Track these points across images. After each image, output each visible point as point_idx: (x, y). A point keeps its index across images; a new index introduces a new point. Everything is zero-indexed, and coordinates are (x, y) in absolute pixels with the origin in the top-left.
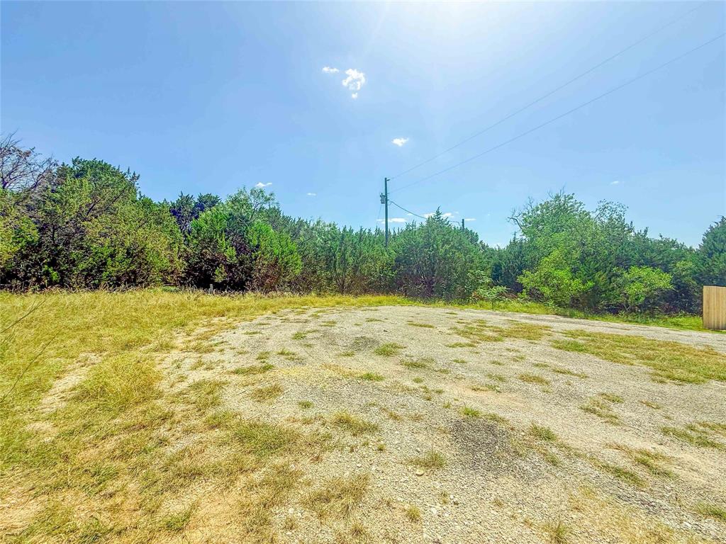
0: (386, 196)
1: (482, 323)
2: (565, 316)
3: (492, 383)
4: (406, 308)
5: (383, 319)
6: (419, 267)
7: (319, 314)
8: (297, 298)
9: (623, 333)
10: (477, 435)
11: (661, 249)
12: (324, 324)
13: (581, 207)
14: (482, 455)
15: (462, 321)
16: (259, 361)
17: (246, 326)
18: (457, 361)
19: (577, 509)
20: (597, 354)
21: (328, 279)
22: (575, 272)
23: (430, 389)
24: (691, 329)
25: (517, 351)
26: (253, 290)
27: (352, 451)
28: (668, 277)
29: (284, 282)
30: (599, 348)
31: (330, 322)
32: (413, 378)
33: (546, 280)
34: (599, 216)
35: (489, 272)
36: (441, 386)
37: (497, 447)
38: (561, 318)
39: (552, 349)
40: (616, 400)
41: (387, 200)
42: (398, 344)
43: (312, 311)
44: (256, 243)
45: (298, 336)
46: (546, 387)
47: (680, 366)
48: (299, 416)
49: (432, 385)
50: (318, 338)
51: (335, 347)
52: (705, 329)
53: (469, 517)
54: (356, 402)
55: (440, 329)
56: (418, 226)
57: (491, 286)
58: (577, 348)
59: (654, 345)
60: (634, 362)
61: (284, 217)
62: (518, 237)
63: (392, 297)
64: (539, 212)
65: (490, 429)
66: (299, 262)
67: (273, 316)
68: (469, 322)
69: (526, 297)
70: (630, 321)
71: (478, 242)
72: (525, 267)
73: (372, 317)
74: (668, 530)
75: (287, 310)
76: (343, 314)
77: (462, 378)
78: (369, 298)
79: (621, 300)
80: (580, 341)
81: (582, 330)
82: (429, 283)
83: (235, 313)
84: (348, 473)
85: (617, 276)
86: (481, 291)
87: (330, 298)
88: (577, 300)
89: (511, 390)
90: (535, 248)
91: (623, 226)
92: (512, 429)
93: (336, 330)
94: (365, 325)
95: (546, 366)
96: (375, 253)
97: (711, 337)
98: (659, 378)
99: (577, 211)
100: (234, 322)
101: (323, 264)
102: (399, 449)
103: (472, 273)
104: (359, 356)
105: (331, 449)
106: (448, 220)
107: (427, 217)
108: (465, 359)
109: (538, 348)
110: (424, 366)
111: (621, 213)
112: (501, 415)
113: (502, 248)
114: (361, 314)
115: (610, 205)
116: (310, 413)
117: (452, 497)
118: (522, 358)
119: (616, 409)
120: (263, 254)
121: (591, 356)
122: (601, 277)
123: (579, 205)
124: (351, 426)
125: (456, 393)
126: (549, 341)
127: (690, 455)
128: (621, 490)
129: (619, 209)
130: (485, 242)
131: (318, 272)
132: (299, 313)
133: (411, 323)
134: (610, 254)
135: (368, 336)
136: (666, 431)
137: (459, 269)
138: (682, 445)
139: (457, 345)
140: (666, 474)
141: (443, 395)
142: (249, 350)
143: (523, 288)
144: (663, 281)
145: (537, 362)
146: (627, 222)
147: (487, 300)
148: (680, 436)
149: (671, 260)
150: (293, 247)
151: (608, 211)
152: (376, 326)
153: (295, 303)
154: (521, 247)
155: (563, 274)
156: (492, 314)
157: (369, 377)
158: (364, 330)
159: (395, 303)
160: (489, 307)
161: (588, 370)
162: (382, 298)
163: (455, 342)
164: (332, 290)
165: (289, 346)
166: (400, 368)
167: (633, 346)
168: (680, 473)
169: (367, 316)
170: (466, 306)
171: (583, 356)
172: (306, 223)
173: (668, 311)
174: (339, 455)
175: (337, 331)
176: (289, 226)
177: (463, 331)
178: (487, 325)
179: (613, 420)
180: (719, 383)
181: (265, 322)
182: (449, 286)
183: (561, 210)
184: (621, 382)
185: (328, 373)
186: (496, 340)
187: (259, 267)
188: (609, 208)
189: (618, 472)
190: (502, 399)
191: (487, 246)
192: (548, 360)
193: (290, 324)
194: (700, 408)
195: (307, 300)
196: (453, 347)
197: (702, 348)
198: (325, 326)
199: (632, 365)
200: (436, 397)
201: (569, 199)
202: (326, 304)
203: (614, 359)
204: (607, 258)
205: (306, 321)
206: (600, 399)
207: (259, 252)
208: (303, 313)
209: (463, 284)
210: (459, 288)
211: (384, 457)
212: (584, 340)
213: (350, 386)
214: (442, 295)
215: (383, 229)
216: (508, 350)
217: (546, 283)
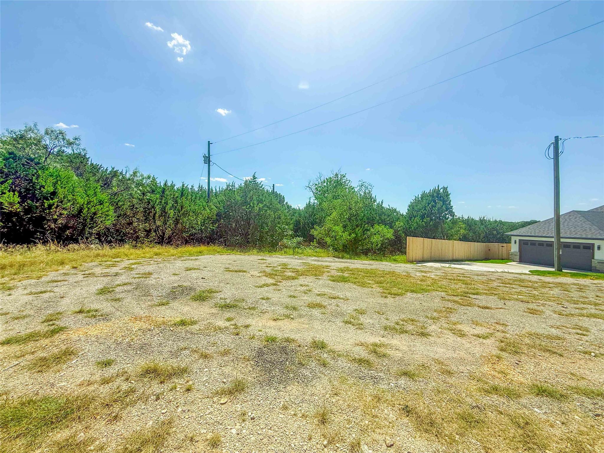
0: (209, 157)
1: (285, 266)
2: (339, 258)
3: (288, 312)
4: (225, 257)
5: (201, 268)
6: (237, 222)
7: (133, 266)
8: (107, 250)
9: (369, 267)
10: (274, 357)
11: (389, 214)
12: (137, 276)
13: (350, 183)
14: (276, 372)
15: (270, 265)
16: (46, 324)
17: (30, 285)
18: (263, 299)
19: (336, 394)
20: (355, 283)
21: (146, 231)
22: (345, 227)
23: (239, 325)
24: (401, 262)
25: (308, 286)
26: (45, 243)
27: (158, 399)
28: (392, 231)
29: (91, 234)
30: (356, 278)
31: (145, 274)
32: (225, 318)
33: (328, 233)
34: (359, 190)
35: (291, 226)
36: (249, 321)
37: (288, 363)
38: (337, 260)
39: (329, 282)
40: (362, 312)
41: (209, 161)
42: (214, 289)
43: (126, 263)
44: (51, 189)
45: (102, 292)
46: (323, 310)
47: (395, 286)
48: (97, 377)
49: (241, 321)
50: (129, 291)
51: (149, 298)
52: (407, 262)
53: (262, 427)
54: (167, 349)
55: (252, 273)
56: (237, 186)
57: (293, 236)
58: (344, 280)
59: (384, 274)
60: (374, 286)
61: (92, 164)
62: (312, 201)
63: (212, 247)
64: (325, 184)
65: (284, 350)
66: (111, 213)
67: (73, 271)
68: (275, 265)
69: (316, 245)
70: (373, 259)
71: (285, 203)
72: (316, 223)
73: (191, 266)
74: (383, 392)
75: (93, 264)
76: (161, 265)
77: (266, 312)
78: (189, 248)
79: (369, 246)
80: (346, 275)
81: (348, 267)
82: (246, 234)
83: (13, 271)
84: (151, 423)
85: (367, 230)
86: (285, 241)
87: (147, 249)
88: (346, 246)
89: (301, 316)
90: (322, 210)
91: (371, 198)
92: (299, 346)
93: (151, 281)
94: (184, 273)
95: (324, 295)
96: (196, 208)
97: (409, 267)
98: (384, 295)
99: (348, 185)
100: (11, 282)
101: (140, 216)
102: (206, 384)
103: (279, 227)
104: (175, 304)
105: (133, 403)
106: (262, 184)
107: (245, 180)
108: (270, 296)
109: (321, 282)
110: (235, 306)
111: (370, 190)
112: (292, 337)
113: (301, 208)
114: (179, 264)
115: (365, 184)
116: (111, 371)
117: (250, 414)
118: (310, 291)
119: (363, 319)
120: (62, 202)
121: (352, 284)
122: (359, 230)
123: (348, 181)
124: (159, 375)
125: (260, 325)
126: (328, 276)
127: (396, 341)
128: (361, 373)
129: (369, 187)
130: (290, 203)
131: (135, 224)
132: (108, 267)
133: (228, 270)
134: (364, 216)
135: (185, 284)
136: (385, 329)
137: (270, 224)
138: (392, 335)
139: (264, 285)
140: (384, 355)
141: (250, 328)
142: (32, 312)
143: (314, 238)
144: (389, 234)
145: (319, 293)
146: (373, 196)
147: (290, 248)
148: (392, 330)
149: (393, 221)
150: (104, 196)
151: (364, 188)
152: (194, 274)
153: (104, 256)
154: (314, 208)
155: (338, 229)
156: (292, 258)
157: (183, 323)
158: (182, 279)
159: (215, 252)
160: (291, 253)
161: (349, 295)
162: (203, 248)
163: (263, 283)
164: (151, 241)
165: (92, 302)
166: (214, 311)
167: (374, 275)
168: (390, 353)
169: (186, 266)
170: (274, 253)
171: (347, 285)
172: (121, 173)
173: (392, 253)
174: (143, 407)
175: (153, 282)
176: (99, 175)
177: (269, 274)
178: (288, 267)
179: (360, 327)
180: (411, 294)
181: (59, 278)
182: (261, 237)
183: (338, 184)
184: (366, 300)
185: (136, 326)
186: (293, 279)
187: (55, 217)
188: (364, 186)
189: (361, 361)
190: (294, 325)
191: (291, 206)
192: (326, 290)
193: (95, 279)
194: (402, 311)
195: (119, 252)
196: (261, 287)
197: (404, 274)
198: (140, 277)
199: (372, 288)
200: (243, 332)
201: (343, 177)
202: (143, 255)
203: (363, 285)
204: (363, 218)
205: (117, 274)
206: (354, 313)
207: (56, 200)
208: (113, 266)
209: (272, 236)
210: (269, 239)
211: (191, 396)
212: (348, 274)
213: (161, 335)
214: (256, 245)
215: (206, 187)
216: (301, 285)
217: (328, 235)
